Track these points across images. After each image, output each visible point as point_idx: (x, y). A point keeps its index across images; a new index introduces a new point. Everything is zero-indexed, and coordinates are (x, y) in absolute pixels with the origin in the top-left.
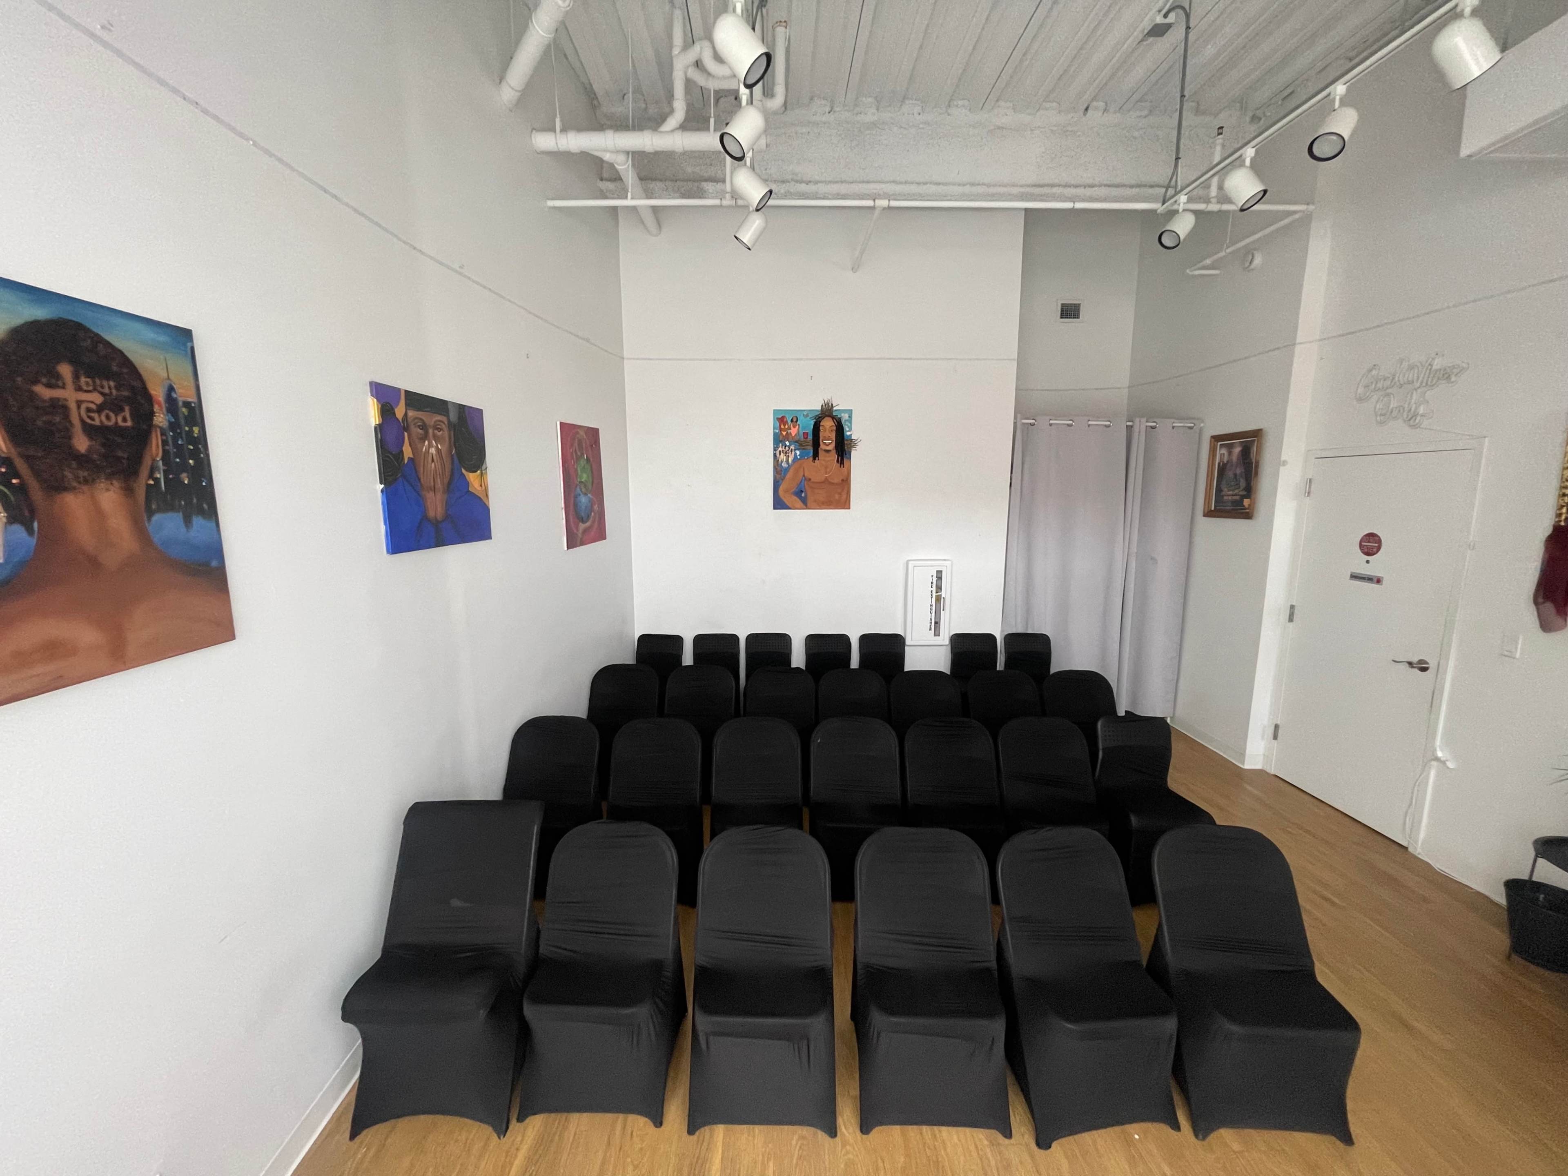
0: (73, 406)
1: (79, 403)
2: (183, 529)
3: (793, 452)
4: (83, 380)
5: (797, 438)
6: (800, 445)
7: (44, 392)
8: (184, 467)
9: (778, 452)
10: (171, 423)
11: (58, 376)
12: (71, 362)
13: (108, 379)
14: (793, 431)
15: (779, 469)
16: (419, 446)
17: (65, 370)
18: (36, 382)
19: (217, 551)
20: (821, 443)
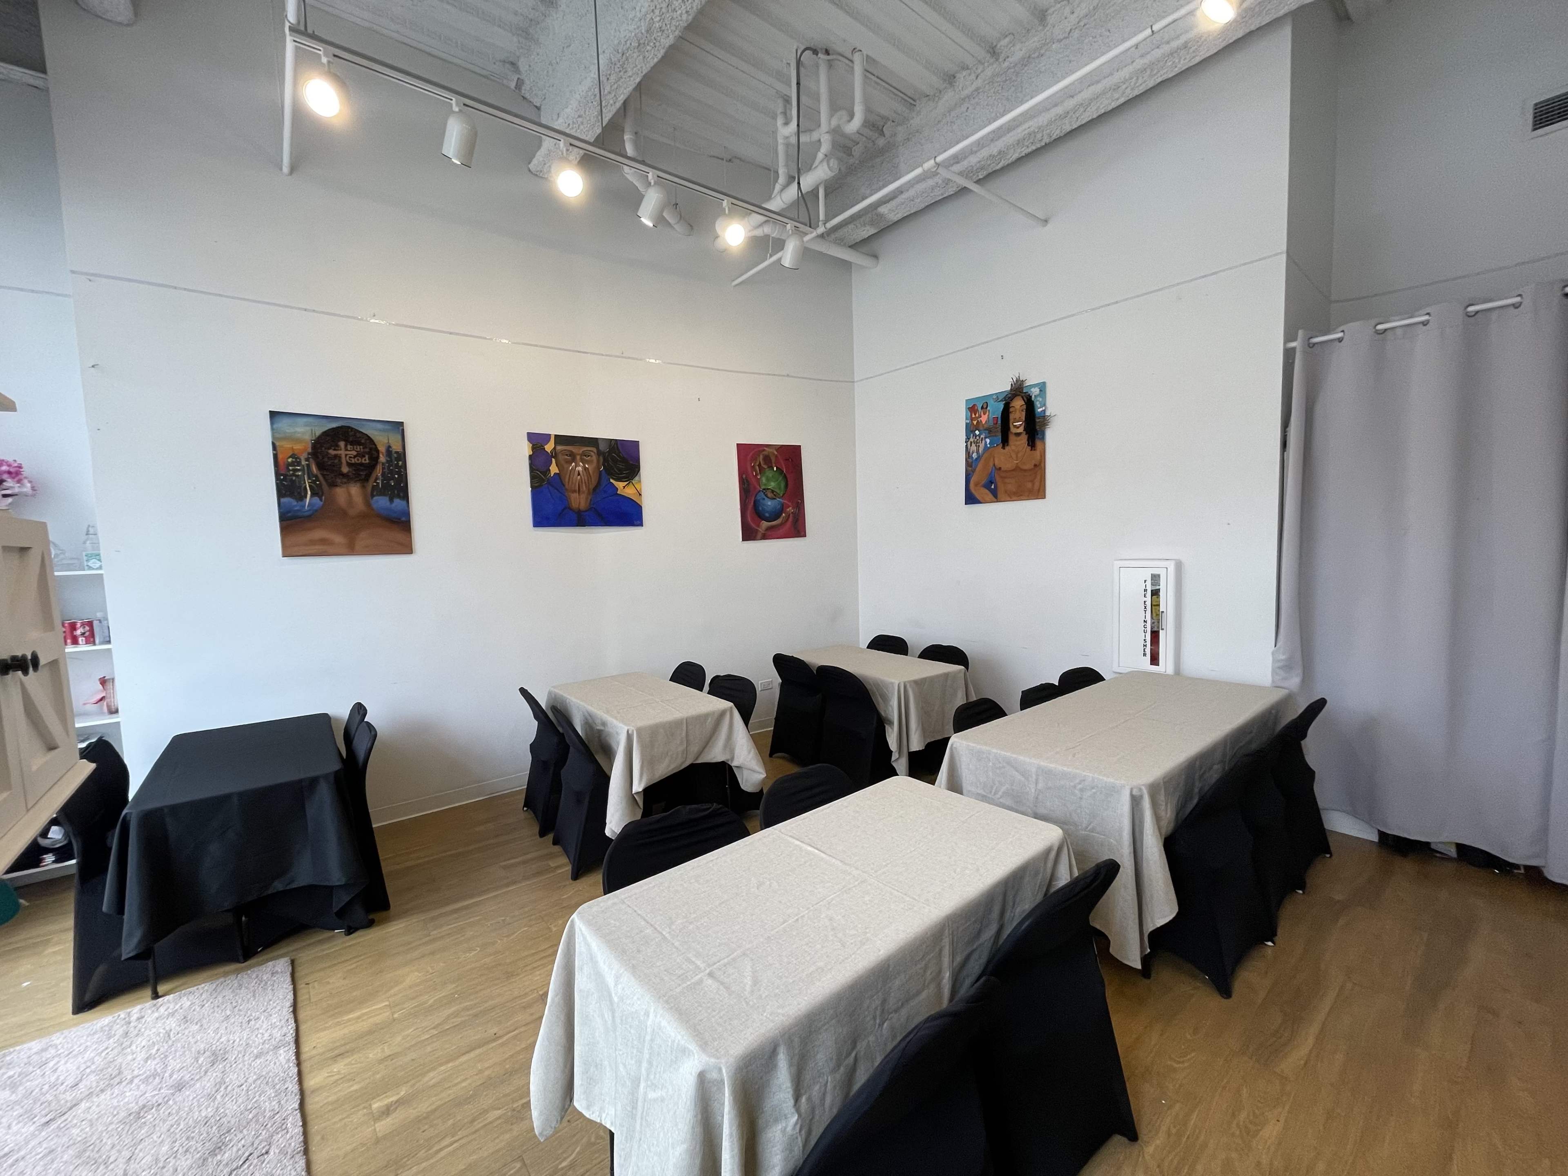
0: (343, 456)
1: (346, 455)
2: (388, 503)
3: (983, 442)
4: (349, 447)
5: (986, 426)
6: (990, 431)
7: (332, 452)
8: (393, 478)
9: (969, 443)
10: (387, 461)
11: (337, 446)
12: (344, 440)
13: (360, 445)
14: (984, 419)
15: (970, 460)
16: (566, 466)
17: (342, 444)
18: (329, 449)
19: (407, 514)
20: (1011, 426)
